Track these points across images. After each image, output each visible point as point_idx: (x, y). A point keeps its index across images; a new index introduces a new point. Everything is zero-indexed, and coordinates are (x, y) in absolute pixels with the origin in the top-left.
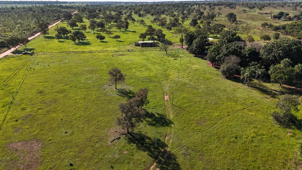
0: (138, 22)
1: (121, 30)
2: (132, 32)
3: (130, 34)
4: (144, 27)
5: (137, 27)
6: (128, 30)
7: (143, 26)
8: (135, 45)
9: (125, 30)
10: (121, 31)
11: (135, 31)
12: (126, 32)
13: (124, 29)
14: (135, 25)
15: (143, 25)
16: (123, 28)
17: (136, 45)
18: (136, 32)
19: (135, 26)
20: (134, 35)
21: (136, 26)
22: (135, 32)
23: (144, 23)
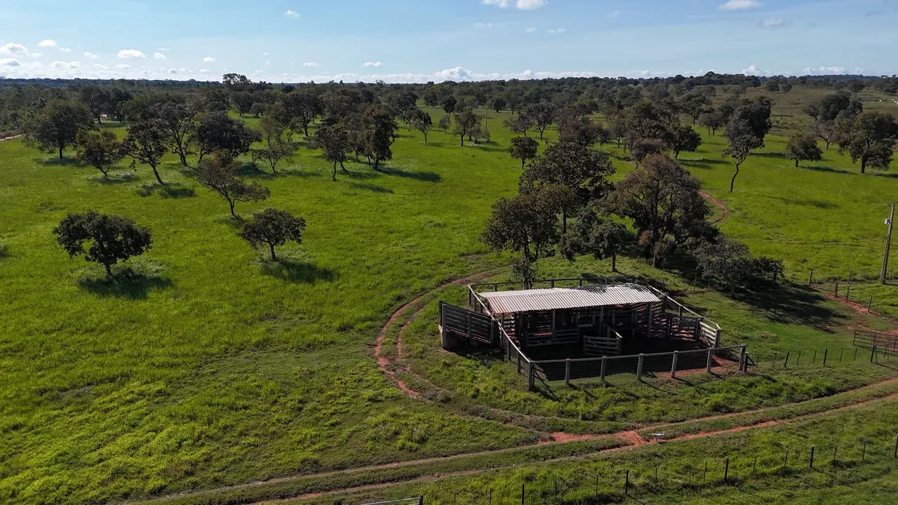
0: (445, 127)
1: (349, 166)
2: (416, 182)
3: (402, 190)
4: (483, 152)
5: (443, 150)
6: (389, 164)
7: (472, 144)
8: (449, 336)
9: (370, 164)
10: (345, 172)
11: (436, 170)
12: (377, 182)
13: (367, 159)
14: (430, 140)
15: (470, 139)
16: (361, 157)
17: (457, 344)
18: (443, 176)
19: (433, 144)
20: (427, 203)
21: (438, 145)
22: (435, 178)
23: (479, 131)
